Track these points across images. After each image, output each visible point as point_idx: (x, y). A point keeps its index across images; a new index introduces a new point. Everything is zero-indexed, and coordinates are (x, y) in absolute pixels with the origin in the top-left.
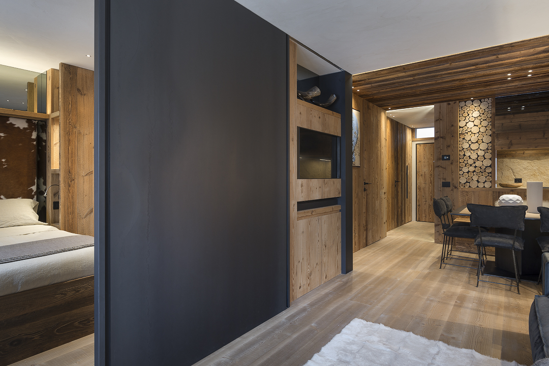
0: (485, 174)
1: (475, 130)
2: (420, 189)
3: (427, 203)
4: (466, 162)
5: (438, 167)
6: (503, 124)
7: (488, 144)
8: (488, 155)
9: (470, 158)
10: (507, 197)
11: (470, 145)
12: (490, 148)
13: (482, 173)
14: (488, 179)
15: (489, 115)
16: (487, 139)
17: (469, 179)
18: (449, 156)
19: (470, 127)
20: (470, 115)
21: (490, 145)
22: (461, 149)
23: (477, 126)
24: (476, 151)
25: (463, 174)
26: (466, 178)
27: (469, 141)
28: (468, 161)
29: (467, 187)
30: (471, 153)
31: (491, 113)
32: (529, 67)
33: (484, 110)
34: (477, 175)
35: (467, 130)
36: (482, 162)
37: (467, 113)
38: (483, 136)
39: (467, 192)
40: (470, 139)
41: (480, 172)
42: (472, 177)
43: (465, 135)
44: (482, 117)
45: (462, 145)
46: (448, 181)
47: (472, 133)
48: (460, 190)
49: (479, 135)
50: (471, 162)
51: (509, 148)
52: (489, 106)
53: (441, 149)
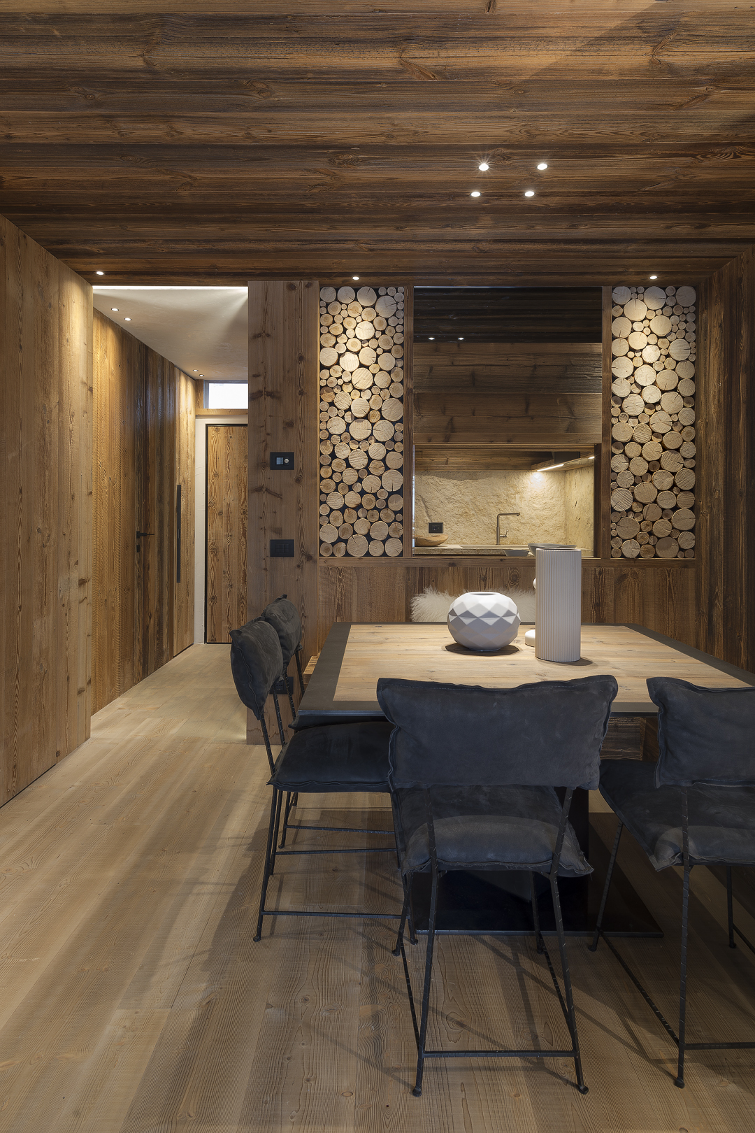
0: (387, 516)
1: (362, 379)
3: (234, 591)
4: (336, 478)
5: (259, 490)
6: (432, 368)
7: (394, 423)
8: (395, 460)
9: (348, 465)
11: (348, 425)
12: (400, 437)
13: (379, 510)
14: (396, 530)
15: (399, 339)
16: (394, 410)
17: (345, 530)
18: (290, 456)
19: (348, 370)
20: (350, 333)
21: (400, 427)
22: (324, 435)
23: (367, 367)
24: (363, 445)
25: (328, 516)
26: (338, 528)
27: (346, 411)
28: (342, 473)
29: (339, 555)
30: (352, 450)
31: (402, 332)
32: (548, 138)
33: (387, 319)
34: (366, 518)
35: (341, 377)
36: (380, 477)
37: (342, 324)
38: (383, 401)
39: (340, 571)
40: (350, 407)
41: (375, 508)
42: (353, 525)
43: (336, 394)
44: (380, 343)
45: (327, 422)
46: (286, 536)
47: (354, 388)
48: (321, 563)
49: (373, 394)
50: (350, 477)
51: (447, 439)
52: (397, 310)
53: (269, 431)
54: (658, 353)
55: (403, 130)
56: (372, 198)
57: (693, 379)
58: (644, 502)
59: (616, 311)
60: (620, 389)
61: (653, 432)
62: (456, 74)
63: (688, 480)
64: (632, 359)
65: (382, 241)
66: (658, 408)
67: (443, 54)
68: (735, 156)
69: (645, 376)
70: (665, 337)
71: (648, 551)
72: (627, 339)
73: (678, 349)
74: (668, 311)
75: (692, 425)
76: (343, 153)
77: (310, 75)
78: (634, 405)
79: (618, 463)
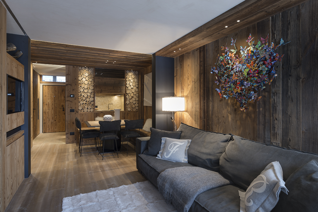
0: (91, 105)
1: (86, 82)
2: (45, 113)
3: (50, 121)
4: (82, 99)
5: (68, 101)
6: (98, 81)
8: (92, 96)
9: (84, 97)
11: (84, 90)
12: (93, 92)
13: (89, 104)
14: (92, 107)
15: (93, 76)
16: (92, 88)
17: (83, 107)
18: (74, 95)
19: (84, 81)
20: (84, 75)
21: (93, 90)
22: (79, 91)
24: (86, 93)
25: (80, 105)
29: (82, 112)
30: (84, 94)
32: (116, 60)
33: (90, 73)
34: (87, 105)
35: (82, 82)
36: (89, 99)
37: (83, 73)
38: (90, 86)
39: (82, 114)
40: (84, 87)
42: (85, 106)
43: (81, 85)
44: (89, 77)
45: (80, 89)
46: (73, 108)
47: (85, 84)
48: (79, 113)
49: (88, 85)
50: (84, 98)
52: (92, 71)
53: (70, 91)
54: (133, 81)
56: (92, 61)
57: (137, 85)
58: (131, 102)
59: (127, 74)
60: (128, 86)
61: (132, 92)
63: (137, 99)
64: (129, 81)
65: (91, 64)
66: (133, 89)
69: (131, 84)
70: (134, 78)
71: (131, 110)
72: (128, 78)
73: (136, 80)
74: (134, 74)
75: (138, 91)
76: (89, 58)
78: (130, 88)
79: (127, 97)
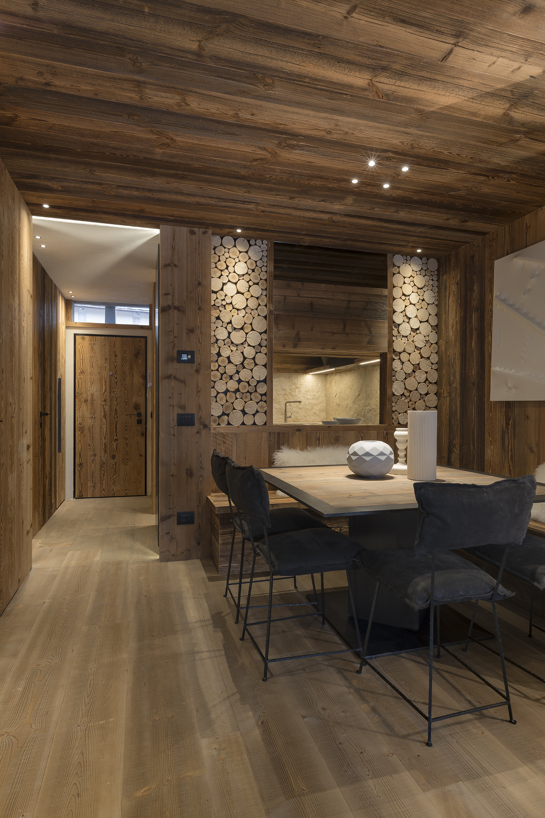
0: (256, 397)
1: (239, 301)
2: (82, 429)
3: (98, 458)
4: (221, 370)
5: (169, 377)
6: (285, 297)
7: (261, 334)
8: (262, 359)
9: (230, 362)
10: (362, 448)
11: (229, 333)
12: (264, 343)
13: (251, 393)
14: (262, 407)
15: (264, 276)
16: (261, 325)
17: (227, 407)
19: (229, 295)
20: (231, 269)
21: (265, 336)
22: (213, 340)
23: (243, 294)
24: (240, 347)
25: (216, 397)
26: (222, 405)
27: (228, 324)
28: (225, 367)
29: (223, 425)
30: (232, 351)
31: (266, 272)
32: (421, 151)
33: (256, 262)
34: (242, 398)
35: (224, 300)
36: (252, 370)
37: (225, 262)
38: (254, 318)
39: (224, 436)
40: (231, 321)
41: (248, 392)
42: (233, 403)
43: (221, 311)
44: (252, 277)
45: (214, 331)
46: (189, 411)
47: (233, 308)
48: (212, 430)
49: (246, 313)
50: (231, 369)
51: (295, 346)
52: (263, 256)
53: (176, 335)
54: (418, 297)
55: (340, 130)
56: (289, 174)
57: (436, 315)
58: (411, 389)
59: (395, 270)
60: (398, 318)
61: (416, 347)
62: (397, 98)
63: (434, 376)
64: (404, 300)
65: (274, 206)
66: (418, 332)
67: (398, 83)
68: (509, 181)
69: (411, 311)
70: (422, 288)
72: (401, 287)
73: (429, 296)
74: (423, 272)
75: (436, 343)
76: (291, 139)
77: (307, 80)
78: (405, 329)
79: (396, 365)
